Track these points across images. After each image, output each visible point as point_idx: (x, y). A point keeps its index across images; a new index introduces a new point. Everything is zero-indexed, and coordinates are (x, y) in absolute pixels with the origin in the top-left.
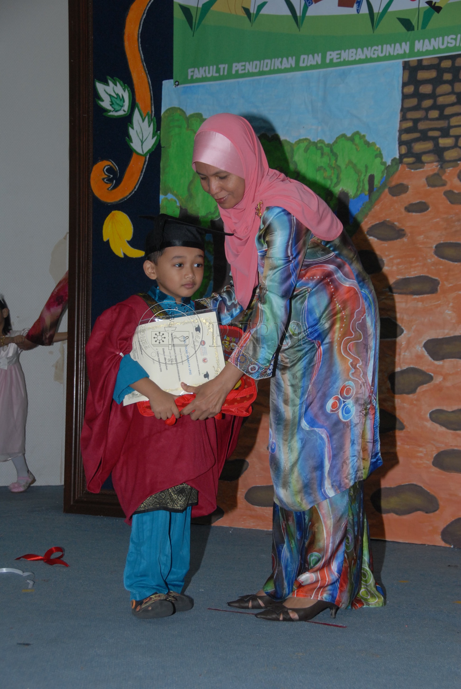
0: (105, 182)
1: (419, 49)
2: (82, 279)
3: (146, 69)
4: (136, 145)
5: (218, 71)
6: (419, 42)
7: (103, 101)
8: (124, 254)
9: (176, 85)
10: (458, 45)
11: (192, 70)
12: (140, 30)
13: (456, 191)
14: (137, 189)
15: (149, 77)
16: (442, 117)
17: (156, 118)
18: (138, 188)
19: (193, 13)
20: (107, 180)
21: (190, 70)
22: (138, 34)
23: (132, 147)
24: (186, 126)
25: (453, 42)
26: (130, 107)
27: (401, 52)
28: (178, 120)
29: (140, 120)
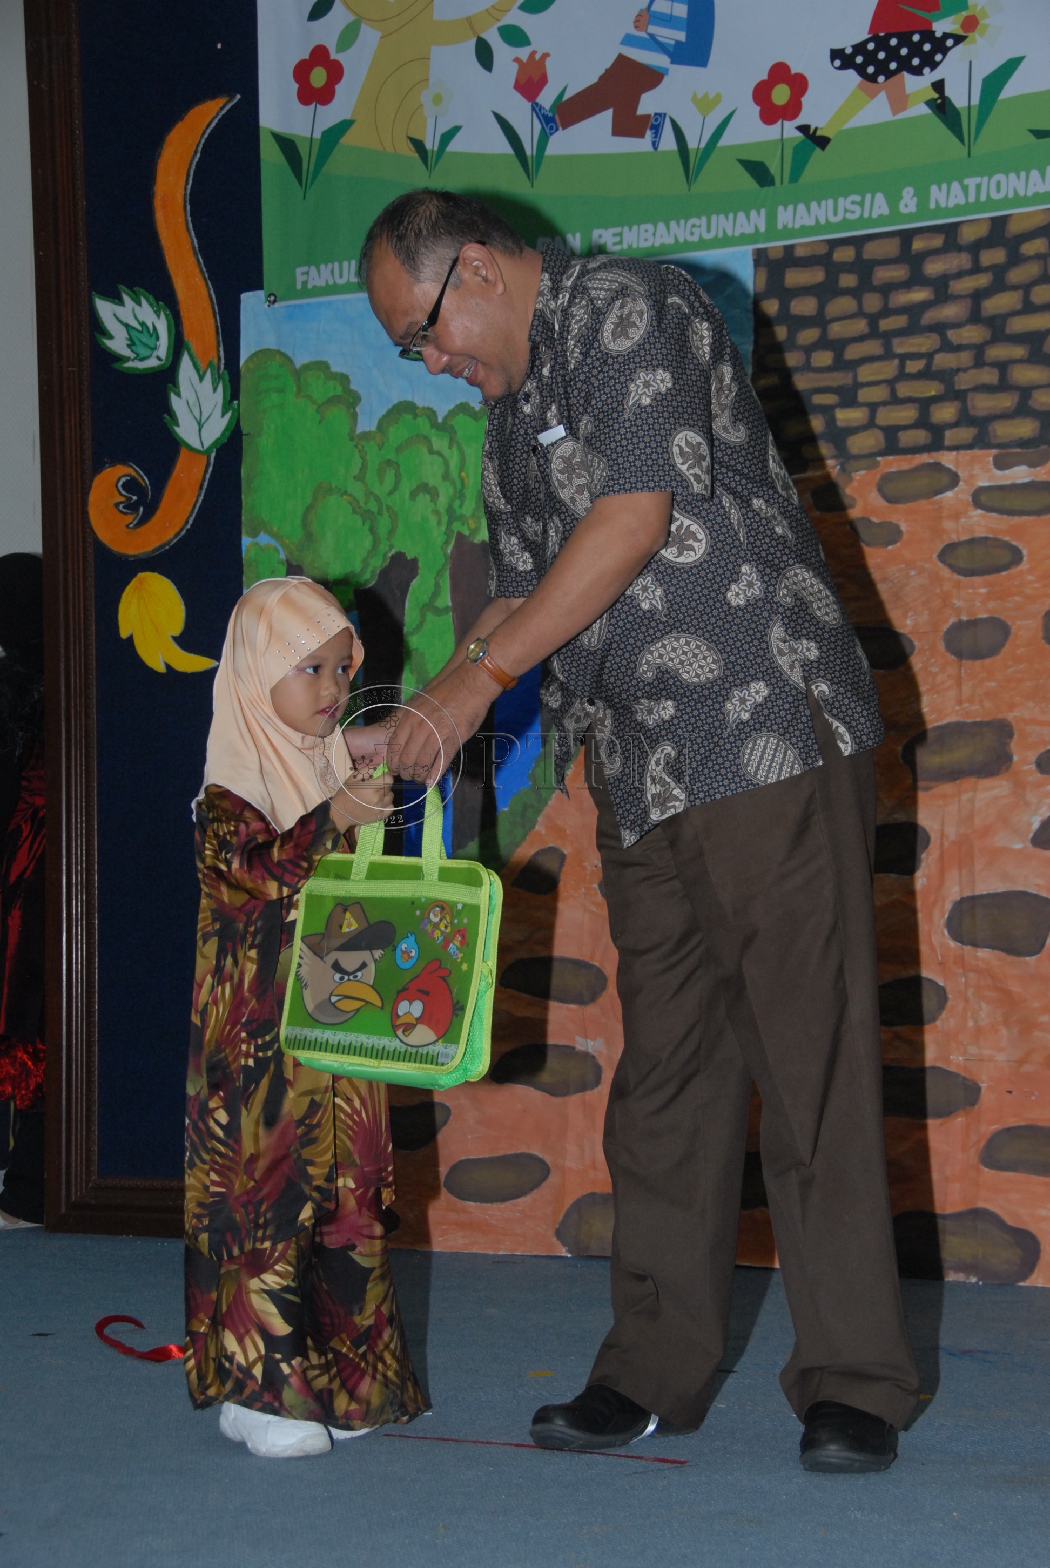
0: (121, 512)
1: (786, 224)
2: (76, 723)
3: (205, 270)
4: (186, 430)
6: (786, 208)
7: (111, 337)
8: (168, 666)
9: (269, 302)
10: (866, 215)
11: (305, 269)
12: (189, 187)
13: (875, 520)
14: (192, 525)
15: (211, 286)
16: (840, 364)
17: (230, 374)
18: (194, 521)
19: (303, 151)
20: (124, 507)
21: (299, 271)
22: (185, 195)
23: (178, 435)
24: (295, 389)
25: (857, 209)
26: (172, 351)
27: (749, 230)
28: (277, 377)
29: (195, 377)
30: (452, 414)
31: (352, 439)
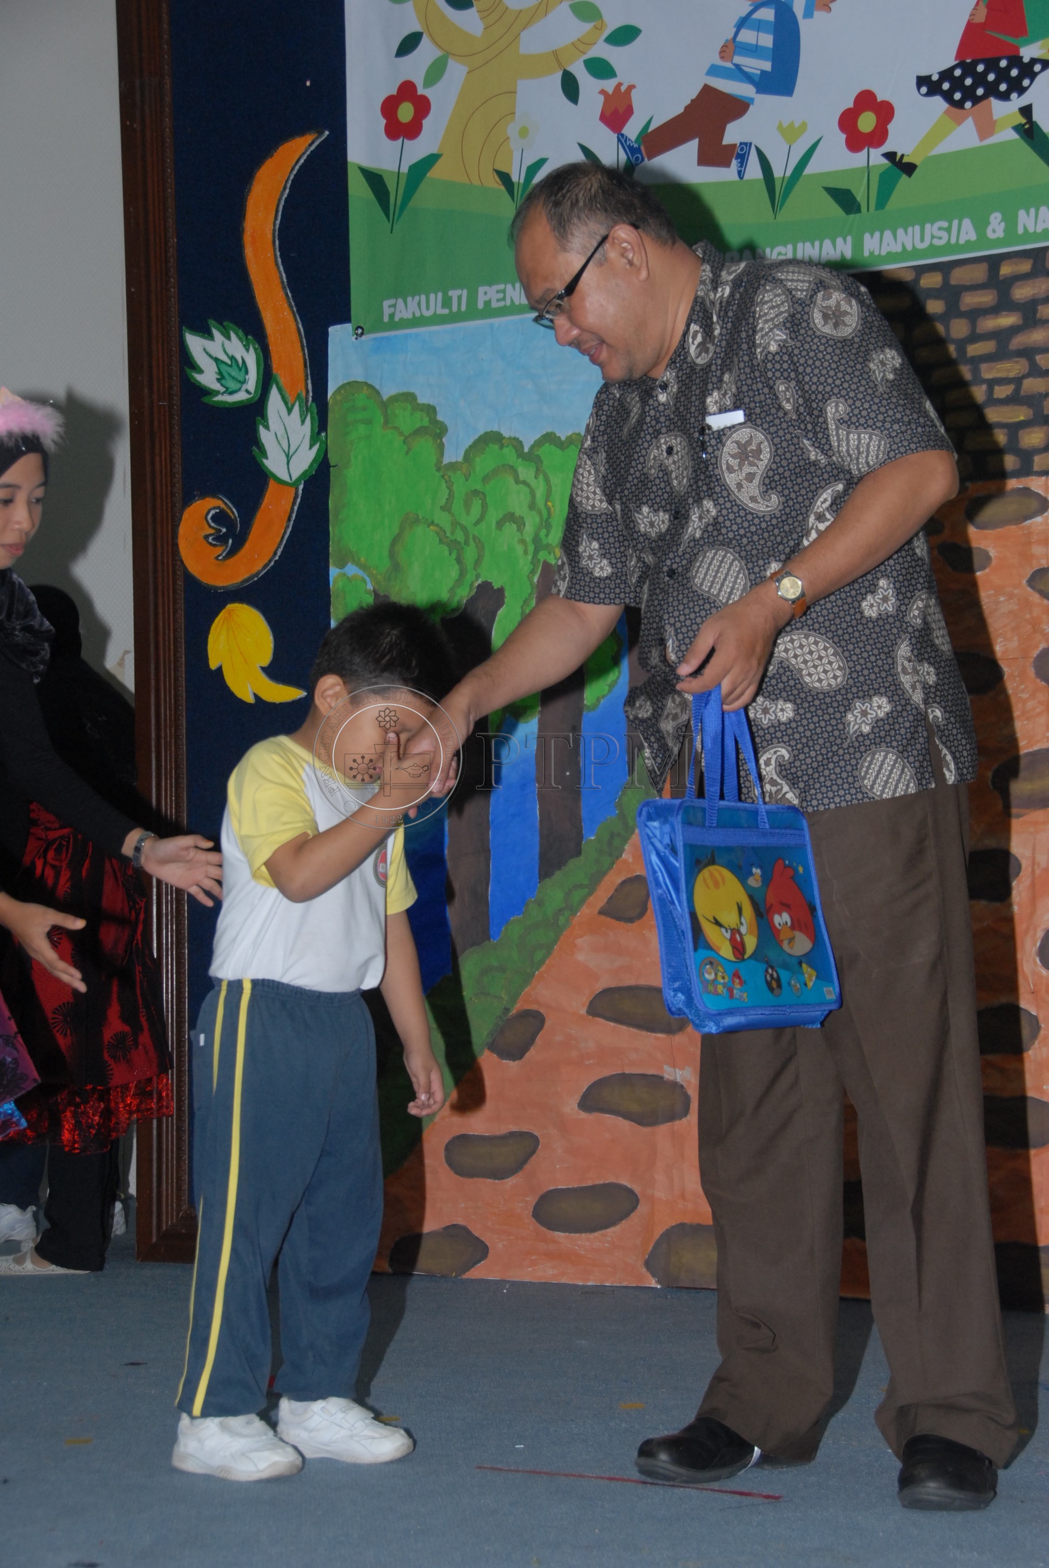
0: (211, 544)
1: (872, 251)
2: (166, 753)
3: (293, 304)
4: (274, 463)
5: (447, 303)
6: (872, 235)
7: (201, 371)
8: (256, 696)
9: (357, 334)
10: (953, 241)
11: (392, 301)
12: (278, 222)
13: (963, 545)
14: (280, 557)
15: (299, 320)
17: (318, 405)
18: (282, 552)
19: (391, 186)
20: (213, 539)
21: (386, 304)
22: (274, 230)
23: (267, 468)
24: (382, 420)
25: (944, 235)
26: (260, 384)
27: (835, 257)
28: (364, 409)
29: (284, 410)
30: (539, 443)
31: (438, 469)
